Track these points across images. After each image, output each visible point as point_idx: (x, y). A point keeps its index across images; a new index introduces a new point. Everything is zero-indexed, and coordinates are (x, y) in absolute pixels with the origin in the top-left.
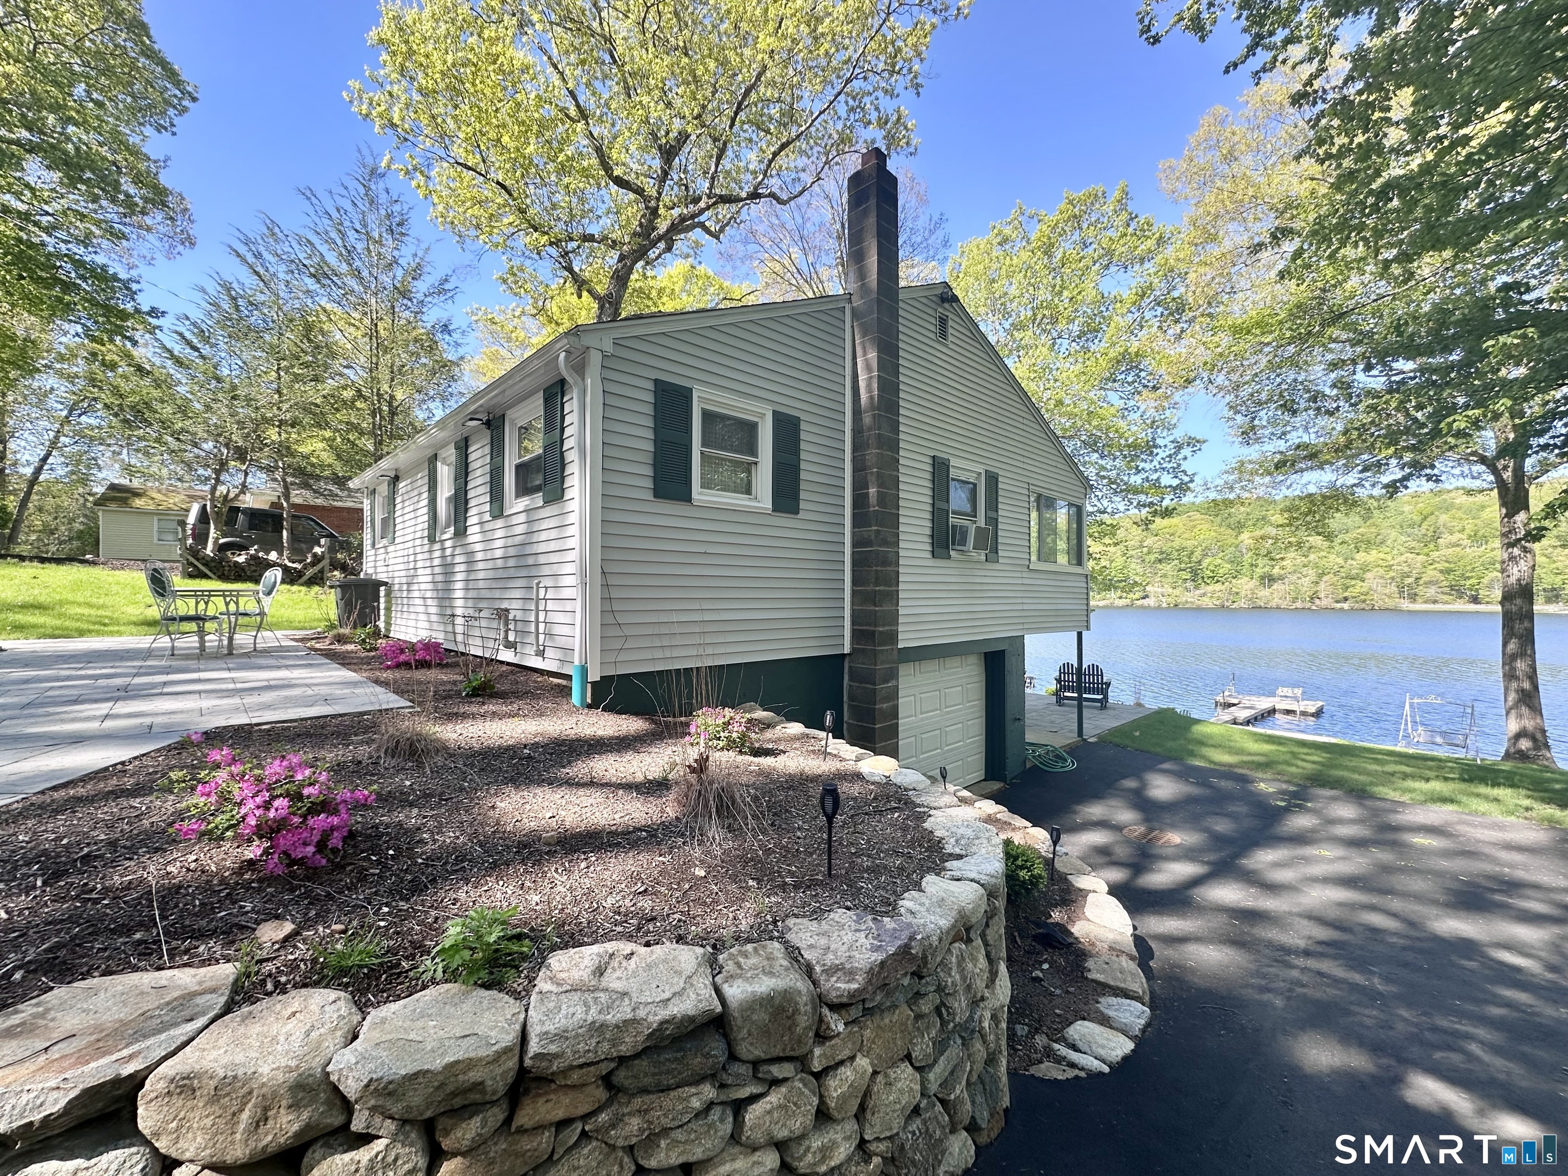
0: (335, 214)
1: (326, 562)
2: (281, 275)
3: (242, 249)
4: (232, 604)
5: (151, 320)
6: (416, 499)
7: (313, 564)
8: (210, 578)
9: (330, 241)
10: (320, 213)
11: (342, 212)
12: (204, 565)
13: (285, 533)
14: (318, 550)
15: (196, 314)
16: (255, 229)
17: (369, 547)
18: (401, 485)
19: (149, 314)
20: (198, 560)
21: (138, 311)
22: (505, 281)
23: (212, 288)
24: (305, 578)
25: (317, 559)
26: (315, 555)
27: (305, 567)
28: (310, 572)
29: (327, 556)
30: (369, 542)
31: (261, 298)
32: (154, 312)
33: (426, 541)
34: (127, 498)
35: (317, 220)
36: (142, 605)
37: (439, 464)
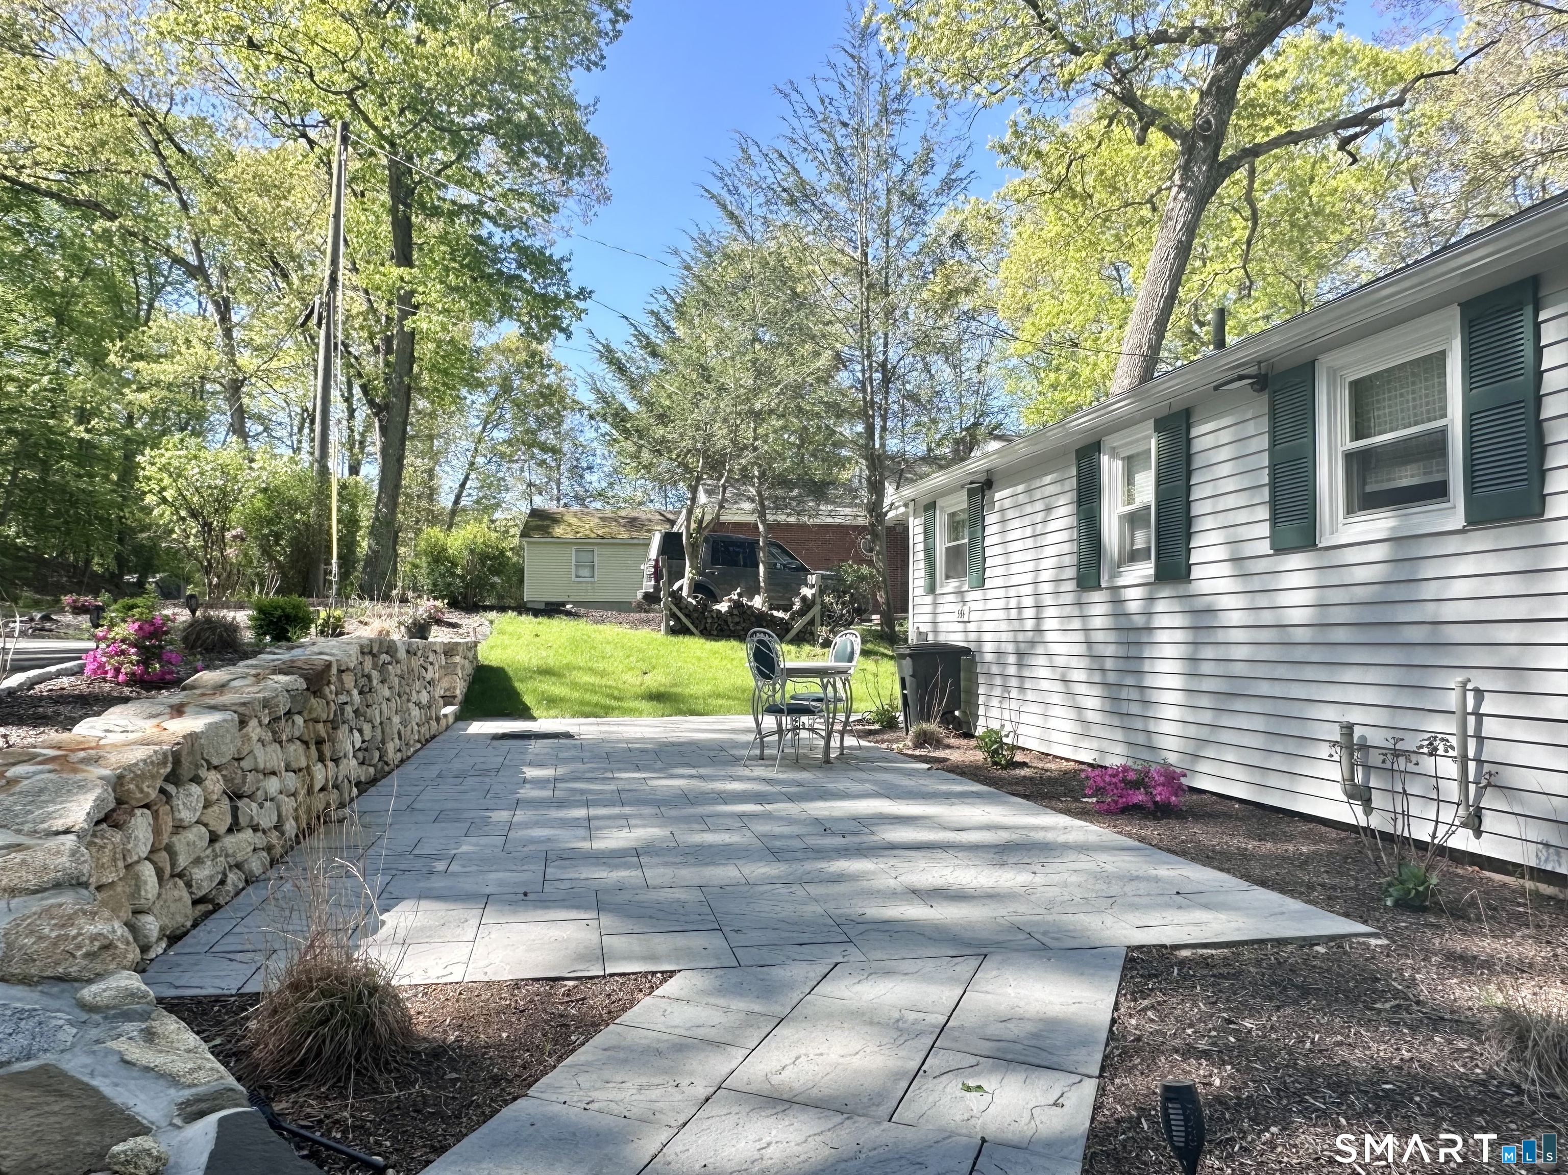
0: (819, 108)
1: (816, 609)
2: (757, 211)
3: (716, 187)
4: (830, 688)
5: (577, 302)
6: (1039, 517)
7: (802, 613)
8: (691, 634)
9: (811, 149)
10: (801, 112)
11: (827, 101)
12: (686, 616)
13: (761, 568)
14: (807, 592)
15: (671, 284)
16: (729, 156)
17: (920, 591)
18: (998, 496)
19: (577, 297)
20: (680, 609)
21: (568, 295)
22: (1005, 150)
23: (687, 247)
24: (793, 633)
25: (807, 605)
26: (804, 599)
27: (792, 618)
28: (798, 625)
29: (818, 600)
30: (921, 583)
31: (736, 248)
32: (583, 294)
33: (1071, 586)
34: (548, 527)
35: (795, 123)
36: (638, 672)
37: (1105, 459)
